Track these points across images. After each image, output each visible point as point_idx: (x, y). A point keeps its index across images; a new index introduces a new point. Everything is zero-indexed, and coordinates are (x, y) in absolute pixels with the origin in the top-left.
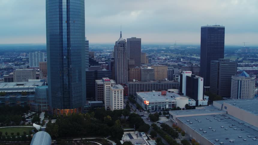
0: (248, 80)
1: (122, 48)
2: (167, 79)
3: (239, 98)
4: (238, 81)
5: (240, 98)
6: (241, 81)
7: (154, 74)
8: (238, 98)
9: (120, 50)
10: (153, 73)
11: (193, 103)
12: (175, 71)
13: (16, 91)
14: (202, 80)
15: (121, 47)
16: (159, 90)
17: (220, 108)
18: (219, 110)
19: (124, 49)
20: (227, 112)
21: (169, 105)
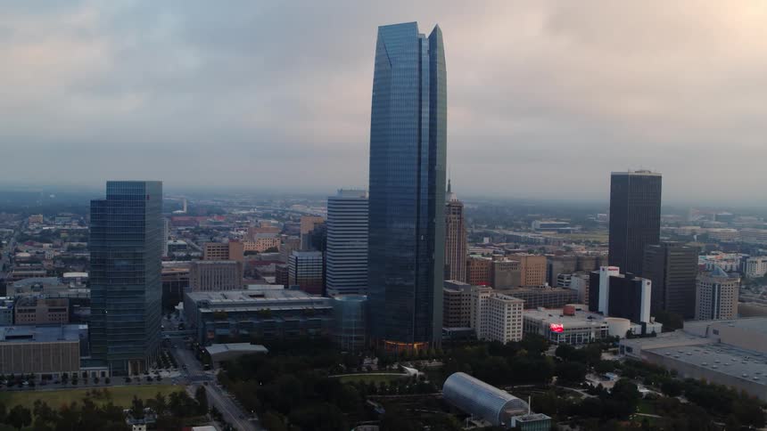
0: (730, 283)
1: (457, 216)
2: (547, 284)
3: (715, 318)
4: (714, 285)
5: (718, 318)
6: (719, 286)
7: (519, 275)
8: (712, 318)
9: (452, 220)
10: (518, 270)
11: (637, 328)
12: (554, 268)
13: (243, 309)
14: (648, 284)
15: (454, 213)
16: (556, 307)
17: (704, 334)
18: (701, 337)
19: (460, 218)
20: (720, 340)
21: (596, 333)
